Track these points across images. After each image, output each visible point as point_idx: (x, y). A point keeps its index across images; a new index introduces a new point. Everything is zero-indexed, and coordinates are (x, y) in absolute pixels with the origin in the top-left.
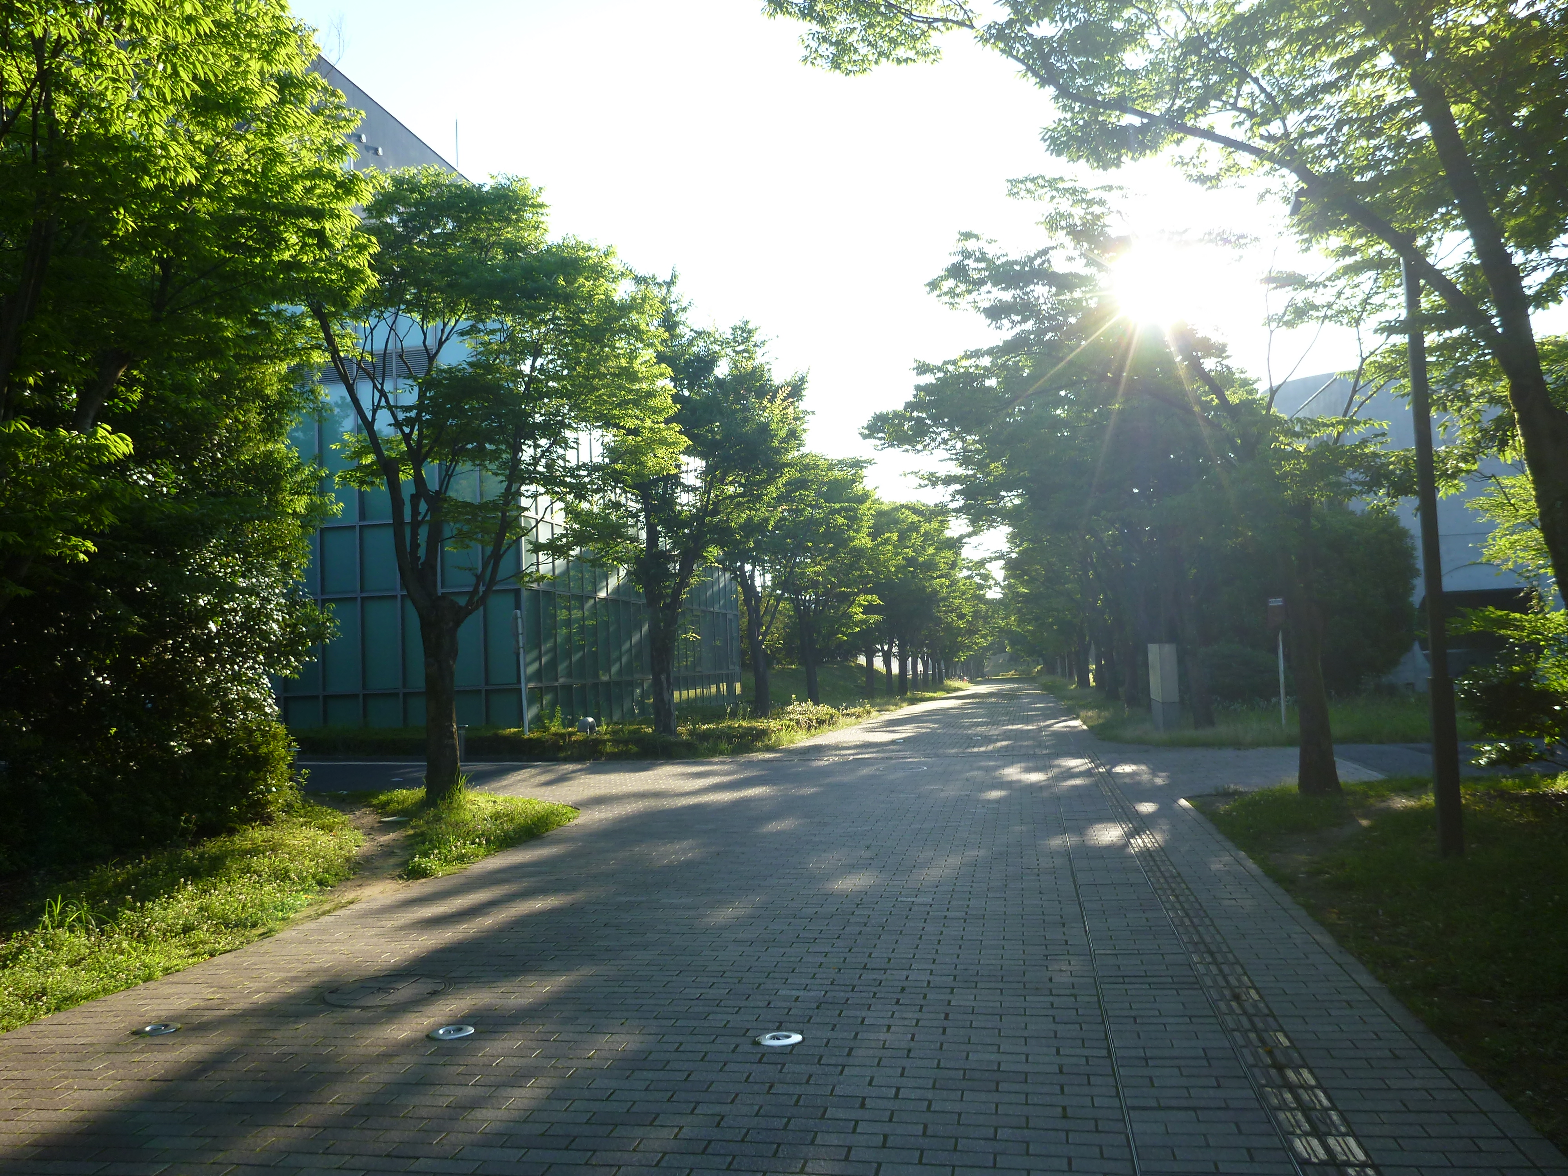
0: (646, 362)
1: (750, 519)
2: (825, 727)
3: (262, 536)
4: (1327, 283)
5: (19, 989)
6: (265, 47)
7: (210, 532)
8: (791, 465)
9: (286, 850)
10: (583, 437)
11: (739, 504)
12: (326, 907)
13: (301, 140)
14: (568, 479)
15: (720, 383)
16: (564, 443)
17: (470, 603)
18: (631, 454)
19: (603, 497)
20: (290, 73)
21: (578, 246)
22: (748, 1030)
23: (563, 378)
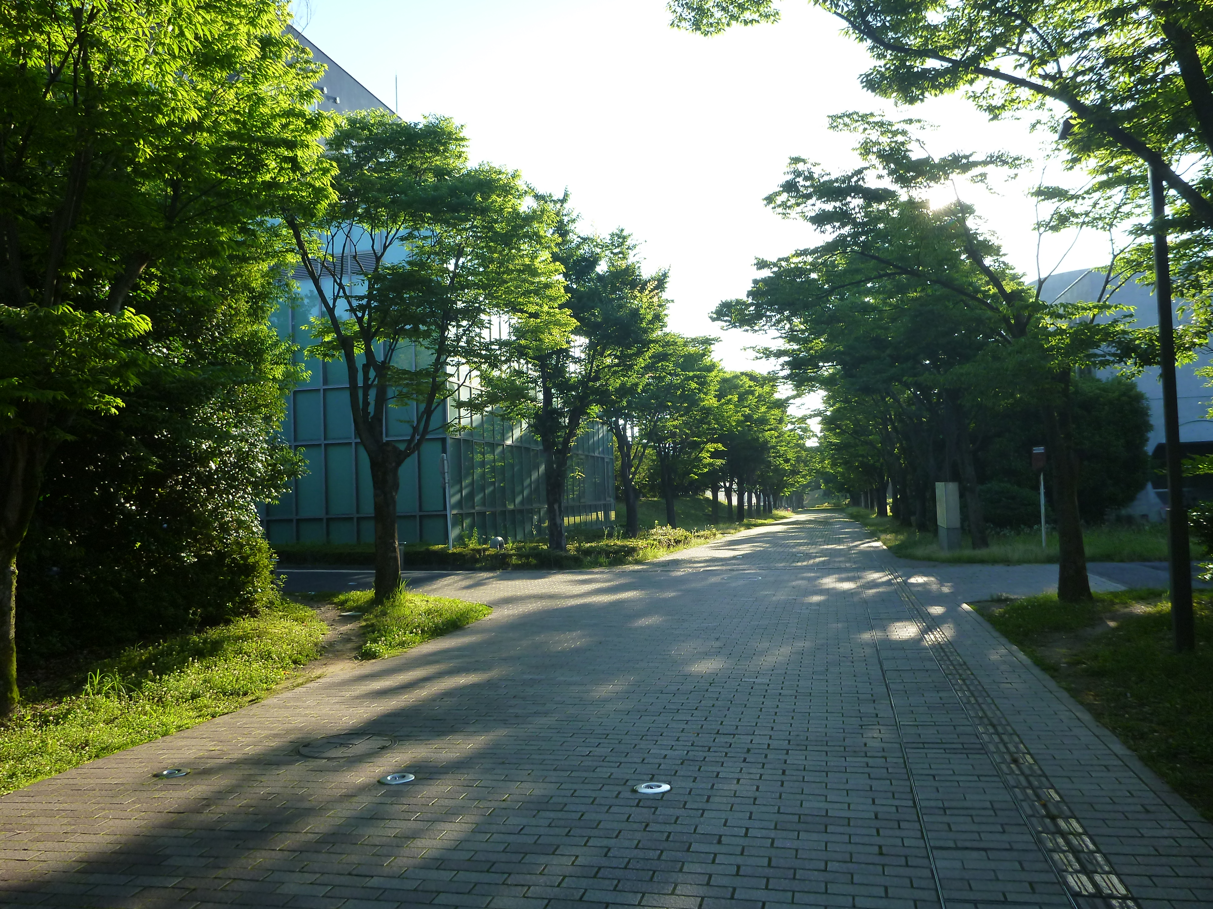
0: (544, 261)
1: (623, 384)
2: (681, 544)
3: (250, 396)
4: (1085, 195)
5: (68, 740)
6: (252, 14)
7: (210, 392)
8: (655, 342)
9: (269, 636)
10: (495, 319)
11: (615, 372)
12: (300, 681)
13: (278, 88)
14: (484, 352)
15: (600, 278)
16: (481, 325)
17: (408, 448)
18: (532, 333)
19: (509, 367)
20: (270, 34)
21: (491, 170)
22: (627, 781)
23: (480, 274)
